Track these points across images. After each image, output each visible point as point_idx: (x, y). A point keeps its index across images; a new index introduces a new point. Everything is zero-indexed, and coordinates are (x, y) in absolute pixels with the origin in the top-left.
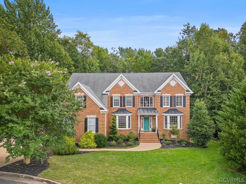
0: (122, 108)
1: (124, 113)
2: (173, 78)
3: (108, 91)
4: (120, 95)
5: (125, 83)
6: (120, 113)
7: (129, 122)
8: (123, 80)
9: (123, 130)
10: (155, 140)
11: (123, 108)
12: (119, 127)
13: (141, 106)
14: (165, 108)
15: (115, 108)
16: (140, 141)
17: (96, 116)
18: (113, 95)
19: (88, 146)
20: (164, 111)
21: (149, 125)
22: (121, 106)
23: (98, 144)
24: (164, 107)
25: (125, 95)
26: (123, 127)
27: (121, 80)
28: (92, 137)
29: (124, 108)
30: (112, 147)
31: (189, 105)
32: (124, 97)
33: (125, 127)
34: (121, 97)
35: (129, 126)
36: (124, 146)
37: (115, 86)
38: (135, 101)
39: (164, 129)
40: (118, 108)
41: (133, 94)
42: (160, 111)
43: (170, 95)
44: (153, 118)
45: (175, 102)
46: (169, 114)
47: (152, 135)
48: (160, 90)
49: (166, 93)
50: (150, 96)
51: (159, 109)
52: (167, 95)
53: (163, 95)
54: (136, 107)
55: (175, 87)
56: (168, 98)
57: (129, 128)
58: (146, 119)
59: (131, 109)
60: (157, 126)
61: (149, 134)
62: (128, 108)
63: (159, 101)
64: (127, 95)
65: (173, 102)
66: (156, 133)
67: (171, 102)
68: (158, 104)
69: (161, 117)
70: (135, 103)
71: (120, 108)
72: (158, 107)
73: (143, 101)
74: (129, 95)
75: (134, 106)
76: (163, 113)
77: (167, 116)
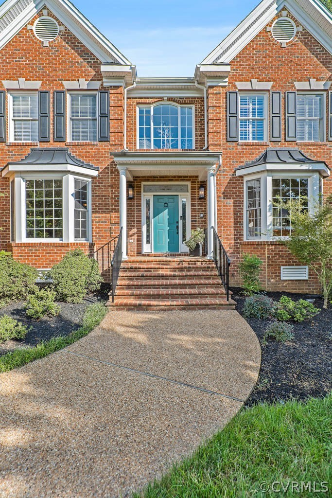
0: (52, 147)
1: (49, 163)
2: (284, 8)
4: (37, 84)
5: (63, 28)
8: (54, 13)
11: (53, 145)
12: (29, 234)
13: (142, 146)
14: (247, 145)
15: (16, 145)
16: (116, 302)
18: (7, 84)
20: (246, 160)
21: (178, 227)
22: (43, 138)
25: (62, 85)
27: (45, 13)
29: (58, 145)
32: (59, 97)
33: (59, 234)
34: (43, 95)
37: (15, 40)
38: (112, 113)
39: (245, 240)
40: (33, 147)
41: (100, 82)
42: (227, 160)
43: (268, 85)
44: (193, 198)
45: (292, 119)
46: (269, 167)
47: (189, 269)
48: (227, 61)
49: (253, 77)
50: (181, 101)
51: (223, 149)
52: (257, 85)
53: (240, 85)
54: (114, 141)
55: (291, 50)
56: (261, 103)
57: (82, 240)
58: (166, 205)
59: (92, 149)
60: (213, 225)
61: (175, 265)
62: (79, 146)
63: (222, 116)
64: (74, 85)
65: (282, 122)
66: (210, 256)
67: (276, 120)
68: (217, 128)
69: (232, 189)
70: (112, 123)
71: (38, 147)
72: (216, 143)
73: (152, 124)
74: (84, 84)
75: (104, 139)
76: (242, 168)
77: (258, 180)
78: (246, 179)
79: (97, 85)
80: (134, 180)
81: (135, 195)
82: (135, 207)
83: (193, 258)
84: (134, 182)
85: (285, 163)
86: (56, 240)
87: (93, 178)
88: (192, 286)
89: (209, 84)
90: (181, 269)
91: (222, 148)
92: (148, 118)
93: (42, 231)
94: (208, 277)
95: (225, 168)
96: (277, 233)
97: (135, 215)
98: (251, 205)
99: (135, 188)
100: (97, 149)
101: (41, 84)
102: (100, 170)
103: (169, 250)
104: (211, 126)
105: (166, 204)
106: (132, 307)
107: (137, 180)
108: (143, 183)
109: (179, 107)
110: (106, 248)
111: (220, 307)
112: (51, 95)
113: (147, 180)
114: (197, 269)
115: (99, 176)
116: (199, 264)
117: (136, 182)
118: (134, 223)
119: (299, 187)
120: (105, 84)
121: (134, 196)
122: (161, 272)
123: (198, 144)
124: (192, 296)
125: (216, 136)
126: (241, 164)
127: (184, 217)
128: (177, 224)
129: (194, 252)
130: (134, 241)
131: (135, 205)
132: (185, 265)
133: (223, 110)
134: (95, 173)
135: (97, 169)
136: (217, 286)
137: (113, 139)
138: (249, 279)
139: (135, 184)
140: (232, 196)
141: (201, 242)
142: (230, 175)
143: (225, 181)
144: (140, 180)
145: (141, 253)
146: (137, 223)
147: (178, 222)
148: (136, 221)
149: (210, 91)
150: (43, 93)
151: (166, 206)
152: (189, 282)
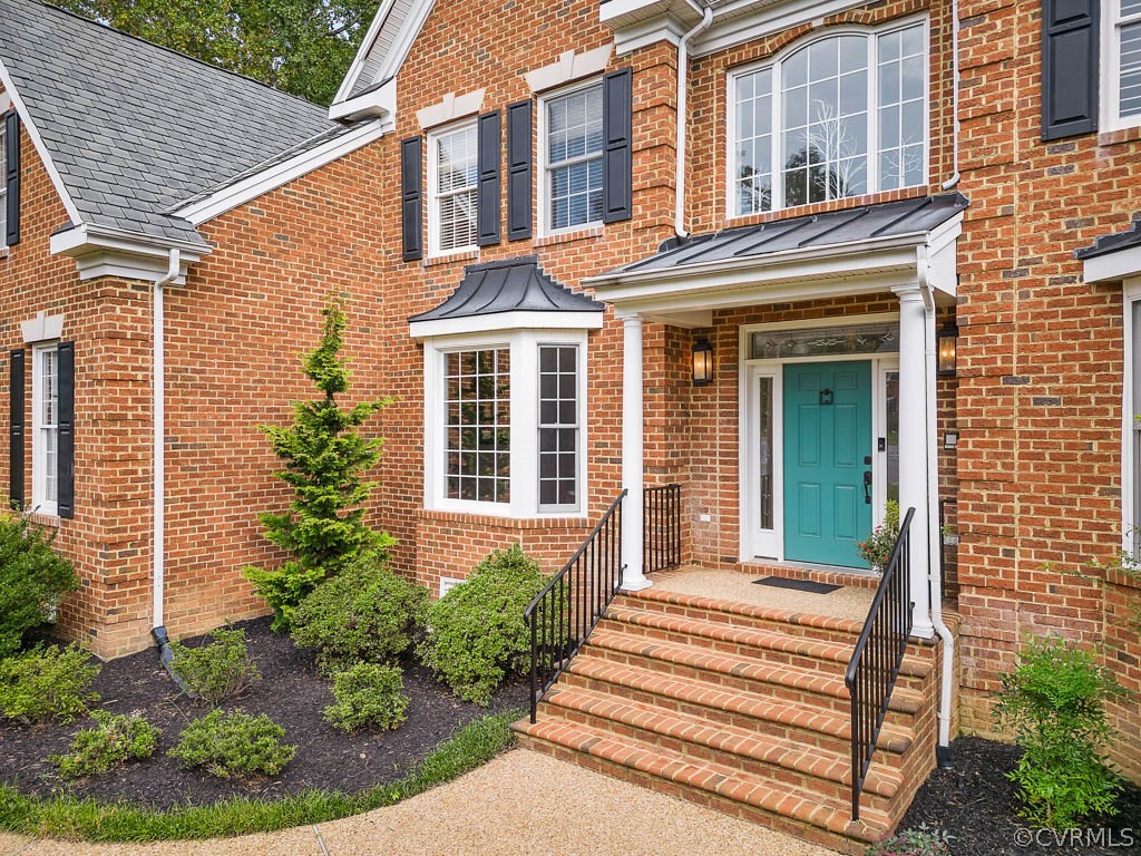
4: (476, 100)
7: (569, 432)
11: (507, 252)
12: (450, 489)
15: (438, 264)
17: (62, 318)
18: (425, 118)
20: (1137, 207)
21: (868, 478)
25: (524, 84)
26: (487, 492)
29: (517, 251)
32: (522, 117)
33: (504, 493)
35: (569, 486)
38: (637, 131)
40: (468, 264)
41: (608, 49)
42: (1041, 222)
47: (803, 657)
50: (874, 15)
51: (1023, 177)
54: (643, 217)
58: (827, 398)
59: (588, 250)
62: (561, 246)
63: (1019, 41)
64: (550, 75)
68: (995, 98)
69: (1064, 340)
70: (638, 161)
71: (479, 261)
72: (986, 160)
73: (776, 123)
74: (570, 64)
75: (617, 214)
78: (1131, 295)
79: (602, 57)
80: (715, 322)
81: (718, 371)
82: (718, 410)
84: (714, 330)
90: (777, 654)
91: (1017, 175)
93: (473, 482)
95: (1031, 255)
97: (718, 434)
99: (718, 349)
100: (600, 248)
101: (482, 97)
104: (967, 93)
105: (827, 392)
106: (569, 751)
107: (723, 321)
108: (746, 330)
109: (871, 37)
111: (819, 833)
112: (503, 119)
113: (756, 319)
115: (605, 325)
117: (722, 329)
118: (713, 462)
120: (619, 51)
121: (713, 376)
123: (940, 165)
125: (988, 131)
126: (1114, 229)
127: (890, 443)
128: (866, 468)
130: (713, 519)
131: (718, 402)
133: (1022, 16)
134: (595, 321)
135: (599, 308)
137: (640, 212)
139: (719, 333)
140: (1062, 369)
142: (1053, 282)
143: (1030, 310)
144: (736, 320)
145: (734, 560)
146: (721, 462)
147: (868, 461)
148: (721, 454)
150: (486, 120)
151: (826, 400)
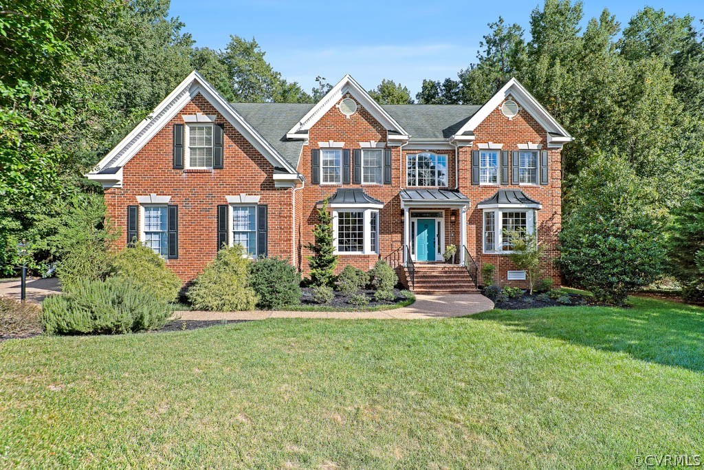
0: (351, 188)
1: (356, 202)
2: (510, 95)
3: (305, 132)
4: (341, 144)
5: (359, 106)
6: (344, 202)
7: (374, 233)
8: (354, 96)
9: (355, 256)
10: (461, 284)
11: (352, 186)
12: (341, 249)
13: (409, 184)
14: (485, 187)
15: (326, 186)
16: (415, 290)
17: (259, 197)
18: (321, 144)
19: (223, 301)
20: (484, 198)
21: (435, 242)
22: (346, 182)
23: (263, 295)
24: (482, 184)
25: (359, 145)
26: (354, 249)
27: (348, 96)
28: (242, 269)
29: (356, 186)
30: (316, 306)
31: (557, 179)
32: (357, 153)
33: (361, 248)
34: (346, 151)
35: (374, 246)
36: (363, 304)
37: (327, 115)
38: (393, 164)
39: (484, 253)
40: (338, 188)
41: (385, 143)
42: (472, 198)
43: (500, 146)
44: (446, 222)
45: (516, 169)
46: (500, 206)
47: (450, 272)
48: (472, 129)
49: (489, 140)
50: (438, 152)
51: (469, 190)
52: (493, 146)
53: (481, 146)
55: (514, 123)
56: (494, 157)
57: (373, 253)
59: (379, 189)
60: (464, 244)
61: (440, 269)
62: (370, 187)
63: (469, 167)
64: (366, 145)
65: (510, 171)
66: (462, 264)
67: (505, 169)
68: (465, 175)
69: (475, 218)
70: (393, 171)
71: (342, 188)
72: (464, 186)
73: (417, 168)
74: (373, 144)
75: (387, 182)
76: (482, 203)
77: (493, 212)
78: (484, 211)
79: (383, 145)
83: (447, 265)
85: (510, 203)
86: (358, 253)
87: (380, 209)
88: (454, 282)
89: (459, 145)
90: (446, 272)
92: (414, 164)
93: (349, 247)
94: (463, 277)
96: (505, 248)
98: (488, 229)
100: (383, 189)
101: (344, 144)
102: (385, 204)
103: (428, 259)
104: (461, 174)
105: (426, 225)
109: (436, 156)
110: (388, 258)
111: (473, 292)
112: (351, 152)
114: (455, 272)
115: (383, 208)
116: (455, 269)
119: (520, 218)
120: (388, 145)
122: (433, 274)
123: (450, 183)
124: (456, 287)
125: (464, 181)
126: (482, 200)
127: (439, 235)
129: (448, 261)
132: (447, 269)
133: (469, 163)
134: (381, 206)
135: (382, 203)
136: (469, 282)
137: (394, 183)
138: (487, 278)
140: (475, 222)
141: (454, 254)
142: (473, 208)
143: (471, 212)
147: (434, 239)
149: (460, 150)
151: (426, 227)
152: (453, 279)
